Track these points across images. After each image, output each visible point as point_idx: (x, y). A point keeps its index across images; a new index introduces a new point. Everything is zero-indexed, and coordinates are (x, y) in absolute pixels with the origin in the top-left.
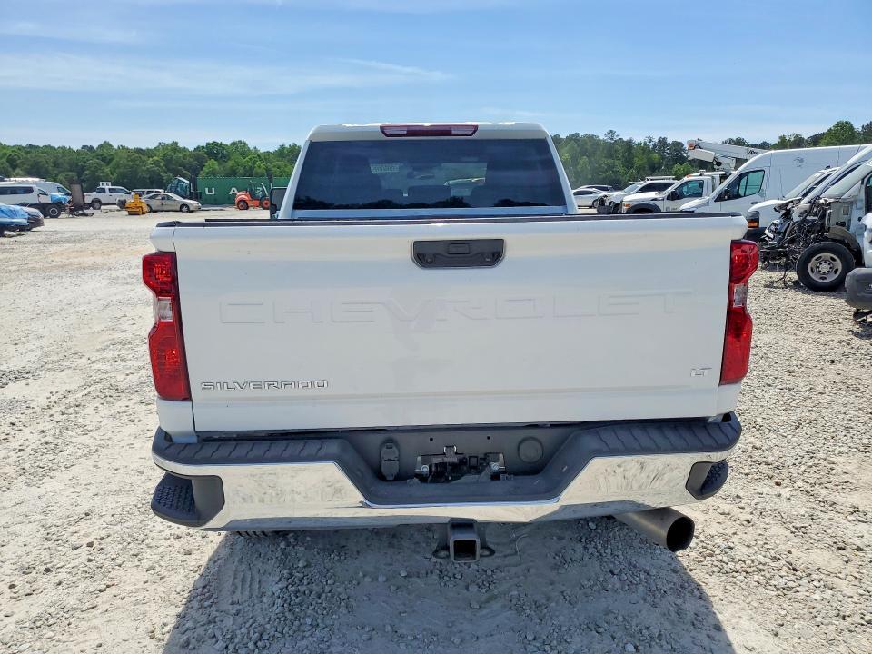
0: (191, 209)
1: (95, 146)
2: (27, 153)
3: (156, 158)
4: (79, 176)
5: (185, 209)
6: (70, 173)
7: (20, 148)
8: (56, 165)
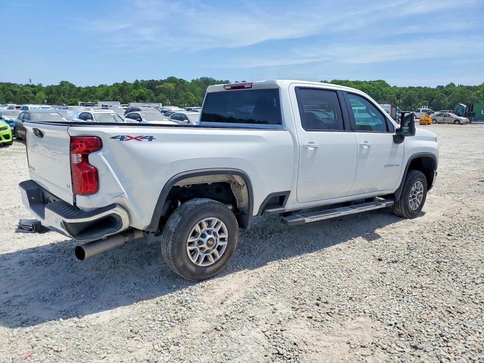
0: (461, 122)
1: (445, 86)
2: (406, 91)
3: (478, 91)
4: (430, 103)
5: (457, 122)
6: (426, 101)
7: (404, 88)
8: (419, 97)
